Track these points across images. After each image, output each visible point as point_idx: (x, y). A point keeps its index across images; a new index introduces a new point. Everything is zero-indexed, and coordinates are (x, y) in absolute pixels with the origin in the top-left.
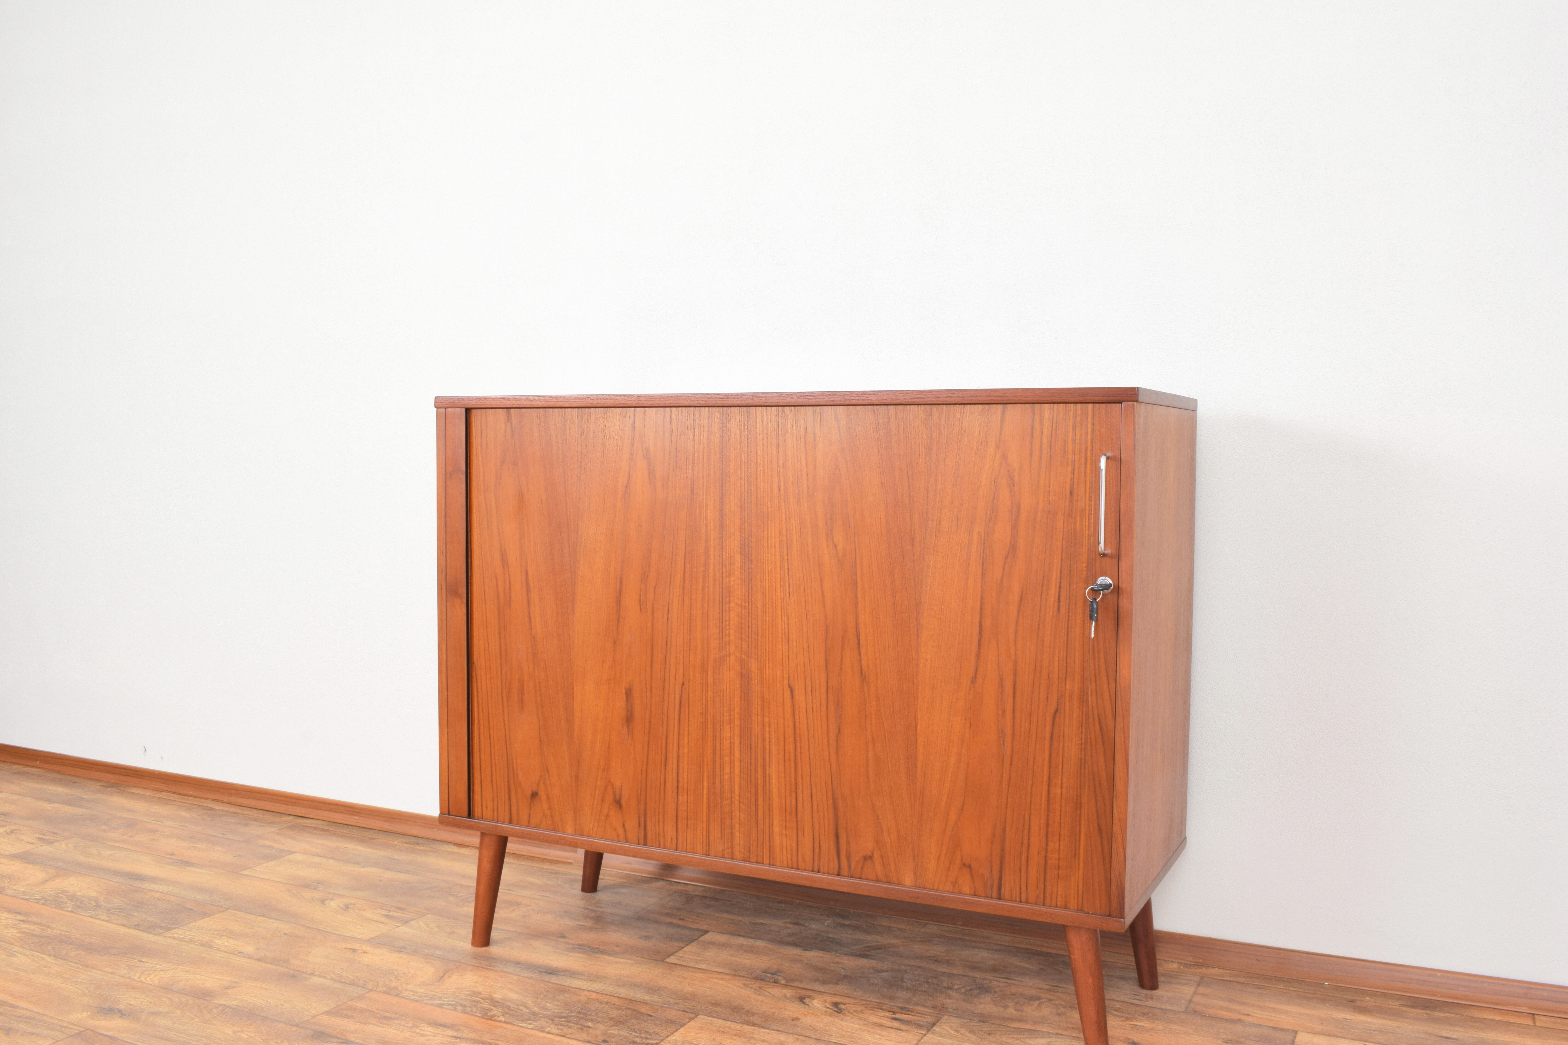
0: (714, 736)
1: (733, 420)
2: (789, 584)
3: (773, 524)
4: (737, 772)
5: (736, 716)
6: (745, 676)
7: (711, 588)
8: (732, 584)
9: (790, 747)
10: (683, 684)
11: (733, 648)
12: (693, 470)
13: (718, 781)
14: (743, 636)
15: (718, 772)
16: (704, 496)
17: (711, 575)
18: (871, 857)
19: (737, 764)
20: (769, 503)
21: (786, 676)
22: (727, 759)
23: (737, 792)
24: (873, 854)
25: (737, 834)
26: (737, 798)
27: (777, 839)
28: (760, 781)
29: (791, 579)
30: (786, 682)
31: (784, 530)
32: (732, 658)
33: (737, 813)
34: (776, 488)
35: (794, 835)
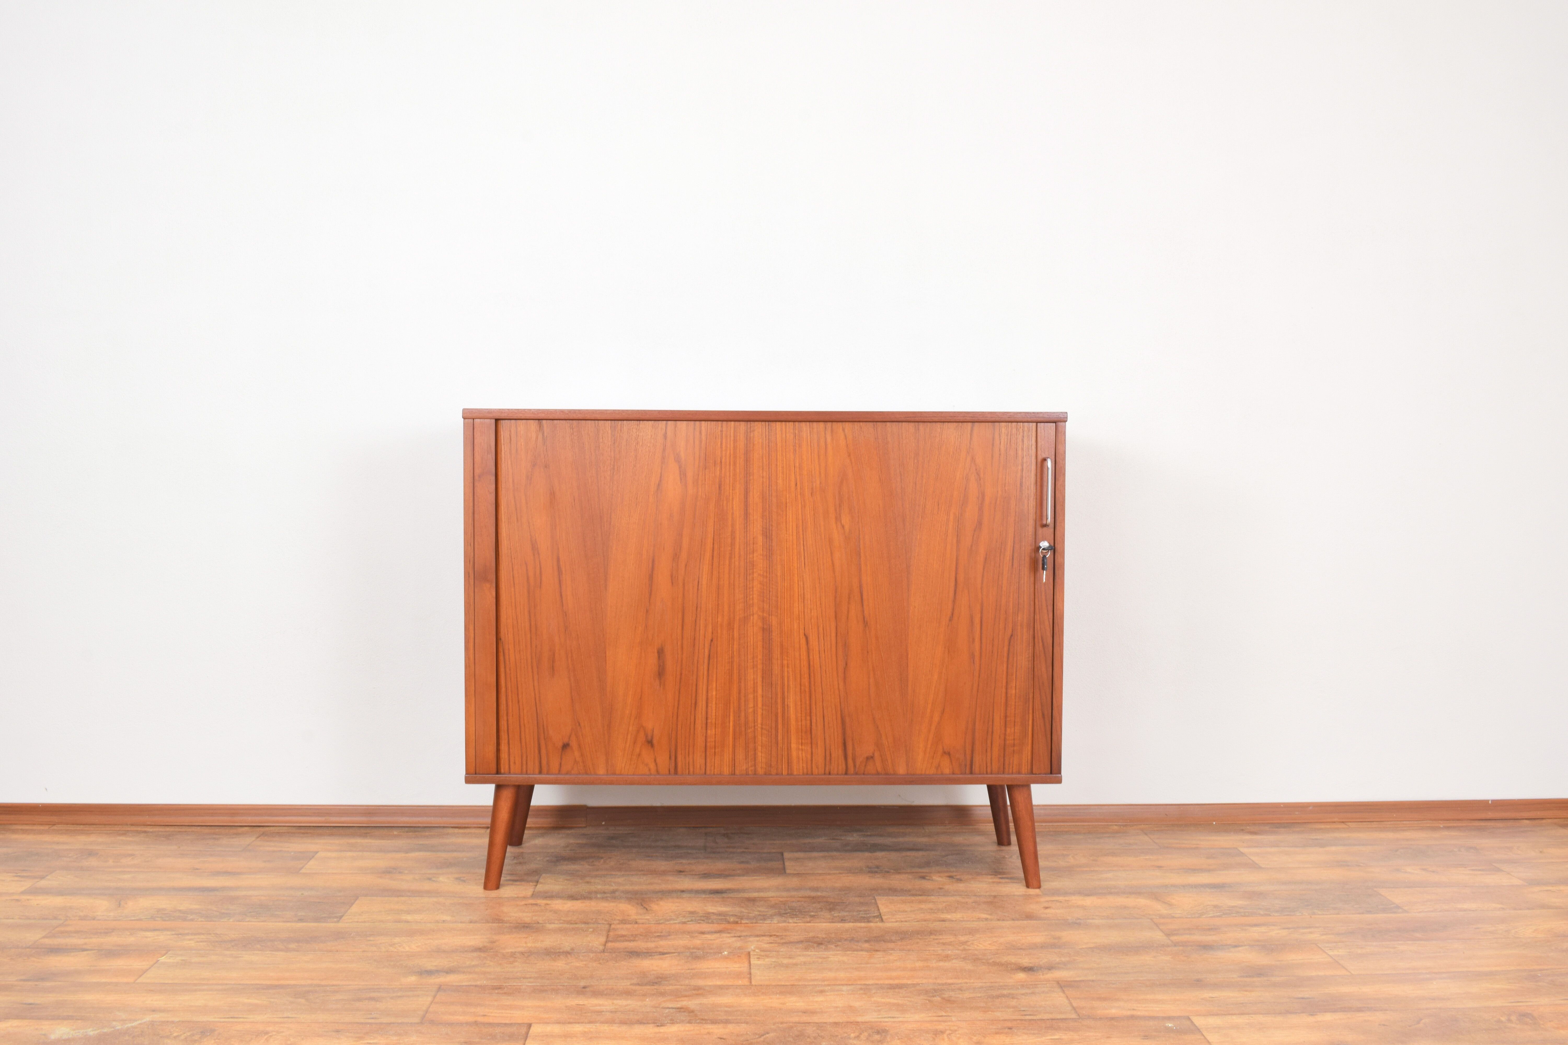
0: (740, 679)
1: (756, 432)
3: (791, 511)
4: (760, 705)
5: (759, 661)
6: (766, 630)
7: (737, 563)
8: (755, 559)
9: (805, 680)
10: (712, 640)
12: (720, 470)
13: (743, 714)
14: (765, 599)
15: (743, 708)
16: (731, 491)
17: (737, 552)
18: (872, 758)
19: (760, 699)
20: (787, 495)
21: (802, 627)
22: (751, 696)
23: (759, 721)
24: (873, 753)
25: (759, 754)
26: (759, 725)
27: (794, 754)
28: (780, 711)
29: (806, 553)
30: (802, 632)
31: (800, 516)
32: (756, 616)
33: (760, 737)
34: (793, 484)
35: (809, 749)
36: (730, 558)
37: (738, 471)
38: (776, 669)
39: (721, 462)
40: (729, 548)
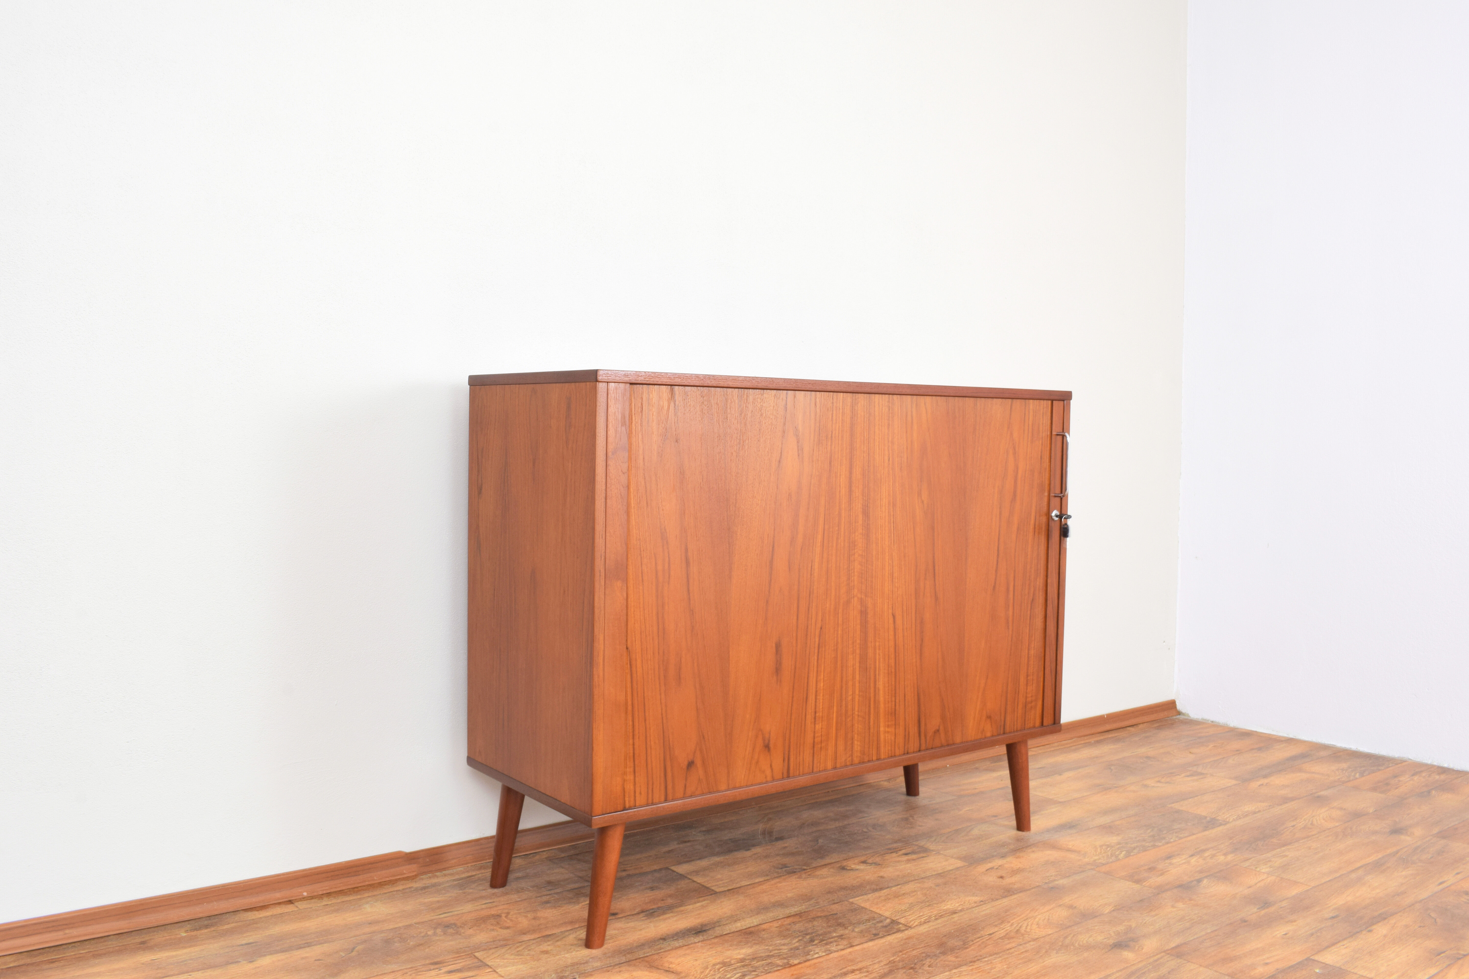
0: (842, 667)
1: (859, 404)
2: (894, 534)
3: (884, 488)
4: (857, 692)
5: (857, 646)
6: (864, 613)
7: (842, 544)
8: (856, 539)
9: (892, 662)
10: (821, 628)
11: (856, 590)
12: (831, 445)
13: (844, 703)
14: (863, 580)
15: (844, 697)
16: (839, 467)
17: (842, 533)
18: (938, 731)
19: (857, 685)
20: (882, 472)
21: (890, 606)
22: (850, 683)
23: (856, 709)
24: (939, 727)
25: (856, 742)
26: (856, 713)
27: (882, 737)
28: (872, 695)
29: (895, 530)
30: (890, 611)
31: (891, 492)
32: (856, 599)
33: (856, 725)
34: (886, 458)
35: (893, 730)
36: (837, 539)
37: (845, 445)
38: (870, 651)
39: (832, 437)
40: (837, 529)
